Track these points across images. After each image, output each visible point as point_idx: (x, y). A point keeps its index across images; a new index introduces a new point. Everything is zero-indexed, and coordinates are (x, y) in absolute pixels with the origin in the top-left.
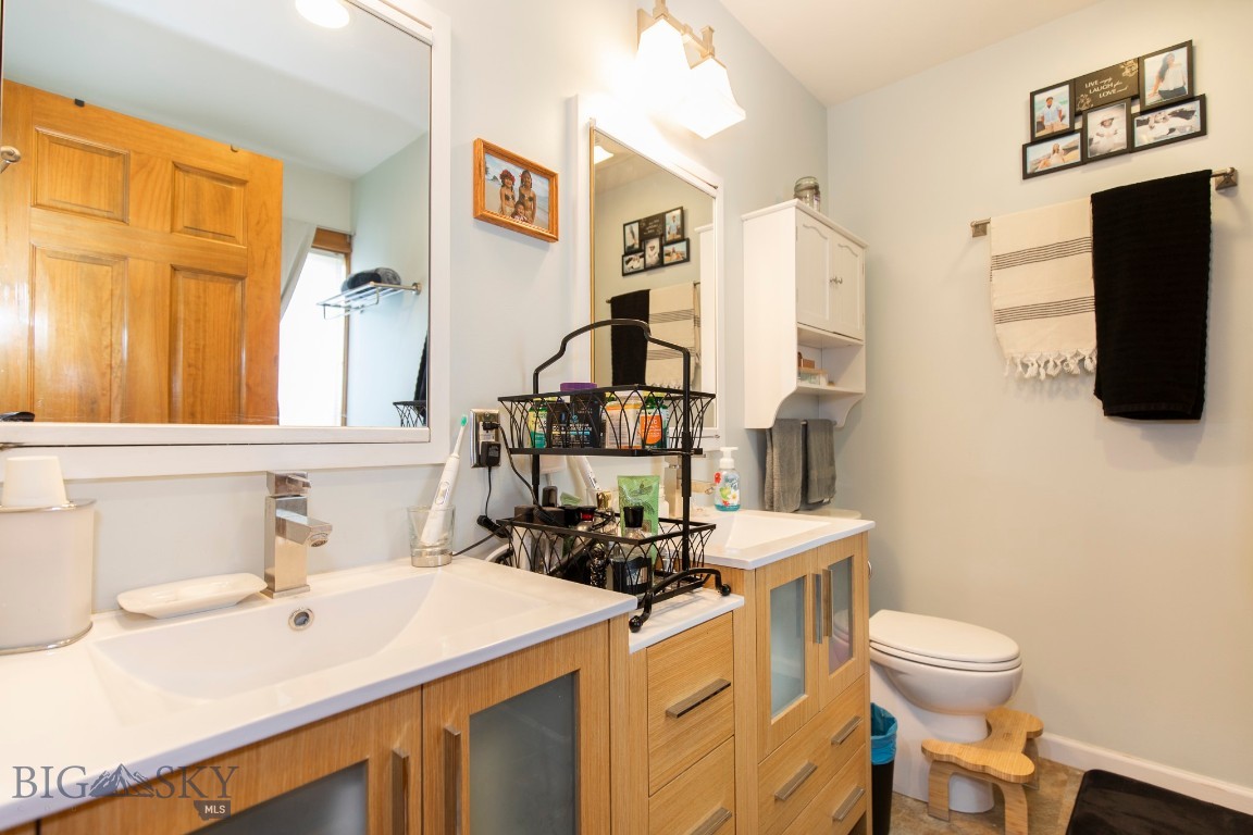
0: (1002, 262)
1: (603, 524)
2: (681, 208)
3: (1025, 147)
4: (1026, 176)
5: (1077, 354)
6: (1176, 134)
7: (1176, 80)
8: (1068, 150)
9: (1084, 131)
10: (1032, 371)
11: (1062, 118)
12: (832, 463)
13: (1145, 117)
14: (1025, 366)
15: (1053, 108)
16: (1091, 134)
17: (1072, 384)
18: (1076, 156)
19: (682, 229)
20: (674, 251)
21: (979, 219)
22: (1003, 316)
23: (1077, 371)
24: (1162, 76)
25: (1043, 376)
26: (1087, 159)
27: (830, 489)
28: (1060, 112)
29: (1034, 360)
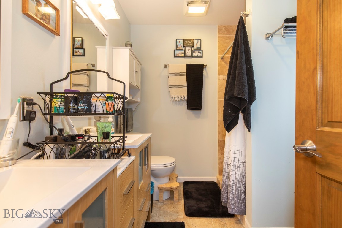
0: (171, 74)
1: (88, 139)
2: (82, 38)
3: (175, 50)
4: (175, 57)
5: (183, 96)
6: (198, 56)
7: (199, 46)
8: (182, 53)
9: (185, 50)
10: (176, 99)
11: (181, 46)
12: (132, 120)
13: (194, 51)
14: (175, 98)
15: (180, 44)
16: (186, 51)
17: (182, 102)
18: (183, 55)
19: (82, 45)
20: (78, 52)
21: (166, 64)
22: (171, 87)
23: (184, 100)
24: (197, 44)
25: (178, 100)
26: (185, 56)
27: (132, 127)
28: (181, 45)
29: (176, 97)
